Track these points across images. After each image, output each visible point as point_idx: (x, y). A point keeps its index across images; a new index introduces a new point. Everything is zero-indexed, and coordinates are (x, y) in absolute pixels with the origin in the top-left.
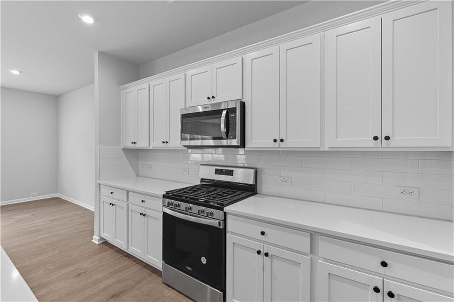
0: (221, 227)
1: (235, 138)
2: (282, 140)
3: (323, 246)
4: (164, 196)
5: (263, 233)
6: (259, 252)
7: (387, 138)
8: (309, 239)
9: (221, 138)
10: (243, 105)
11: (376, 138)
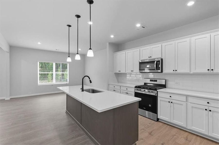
0: (156, 95)
1: (159, 70)
2: (176, 70)
3: (190, 99)
4: (135, 87)
5: (170, 97)
6: (169, 102)
7: (212, 70)
8: (185, 98)
9: (154, 70)
10: (162, 59)
11: (208, 70)
